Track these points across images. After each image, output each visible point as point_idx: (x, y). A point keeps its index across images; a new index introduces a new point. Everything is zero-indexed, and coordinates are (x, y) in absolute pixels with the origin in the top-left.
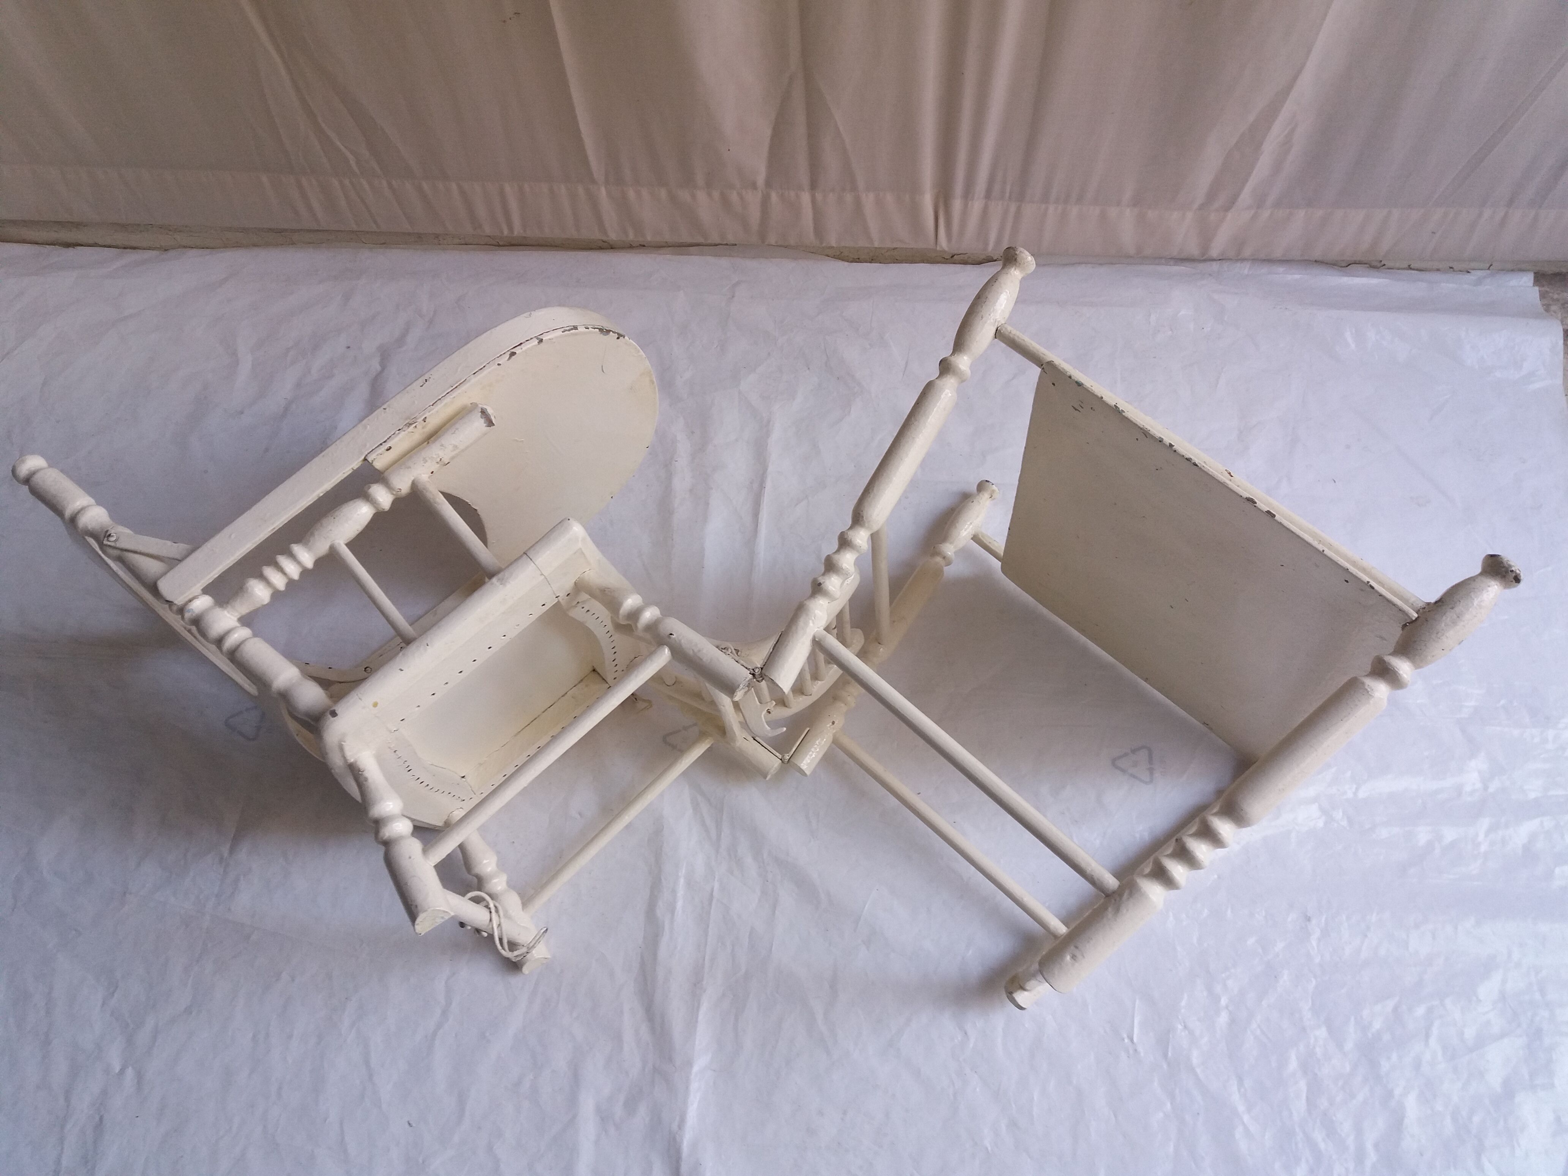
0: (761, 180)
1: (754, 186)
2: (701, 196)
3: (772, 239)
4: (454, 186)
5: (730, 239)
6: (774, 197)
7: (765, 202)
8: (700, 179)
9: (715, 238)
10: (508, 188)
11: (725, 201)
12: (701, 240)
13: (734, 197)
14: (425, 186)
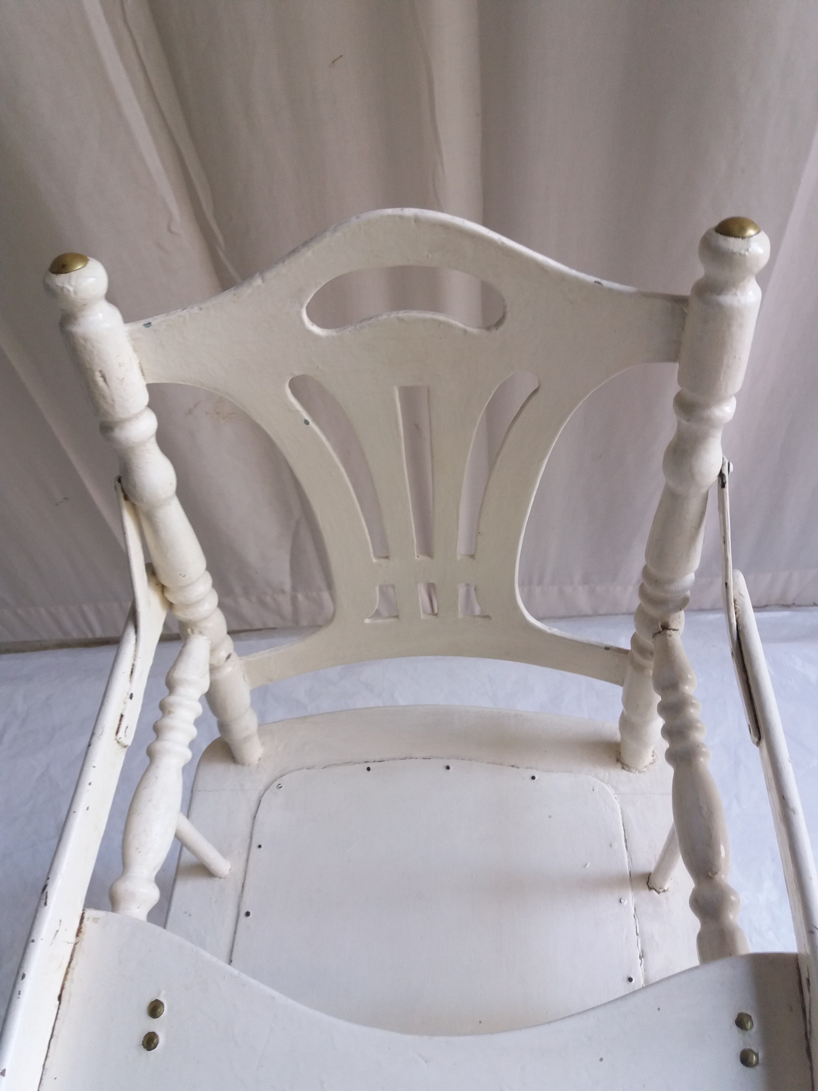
0: (288, 586)
1: (283, 591)
2: (243, 601)
3: (304, 622)
4: (42, 610)
5: (271, 625)
6: (300, 597)
7: (294, 600)
8: (238, 590)
9: (258, 625)
10: (86, 608)
11: (263, 604)
12: (247, 627)
13: (268, 599)
14: (20, 611)
